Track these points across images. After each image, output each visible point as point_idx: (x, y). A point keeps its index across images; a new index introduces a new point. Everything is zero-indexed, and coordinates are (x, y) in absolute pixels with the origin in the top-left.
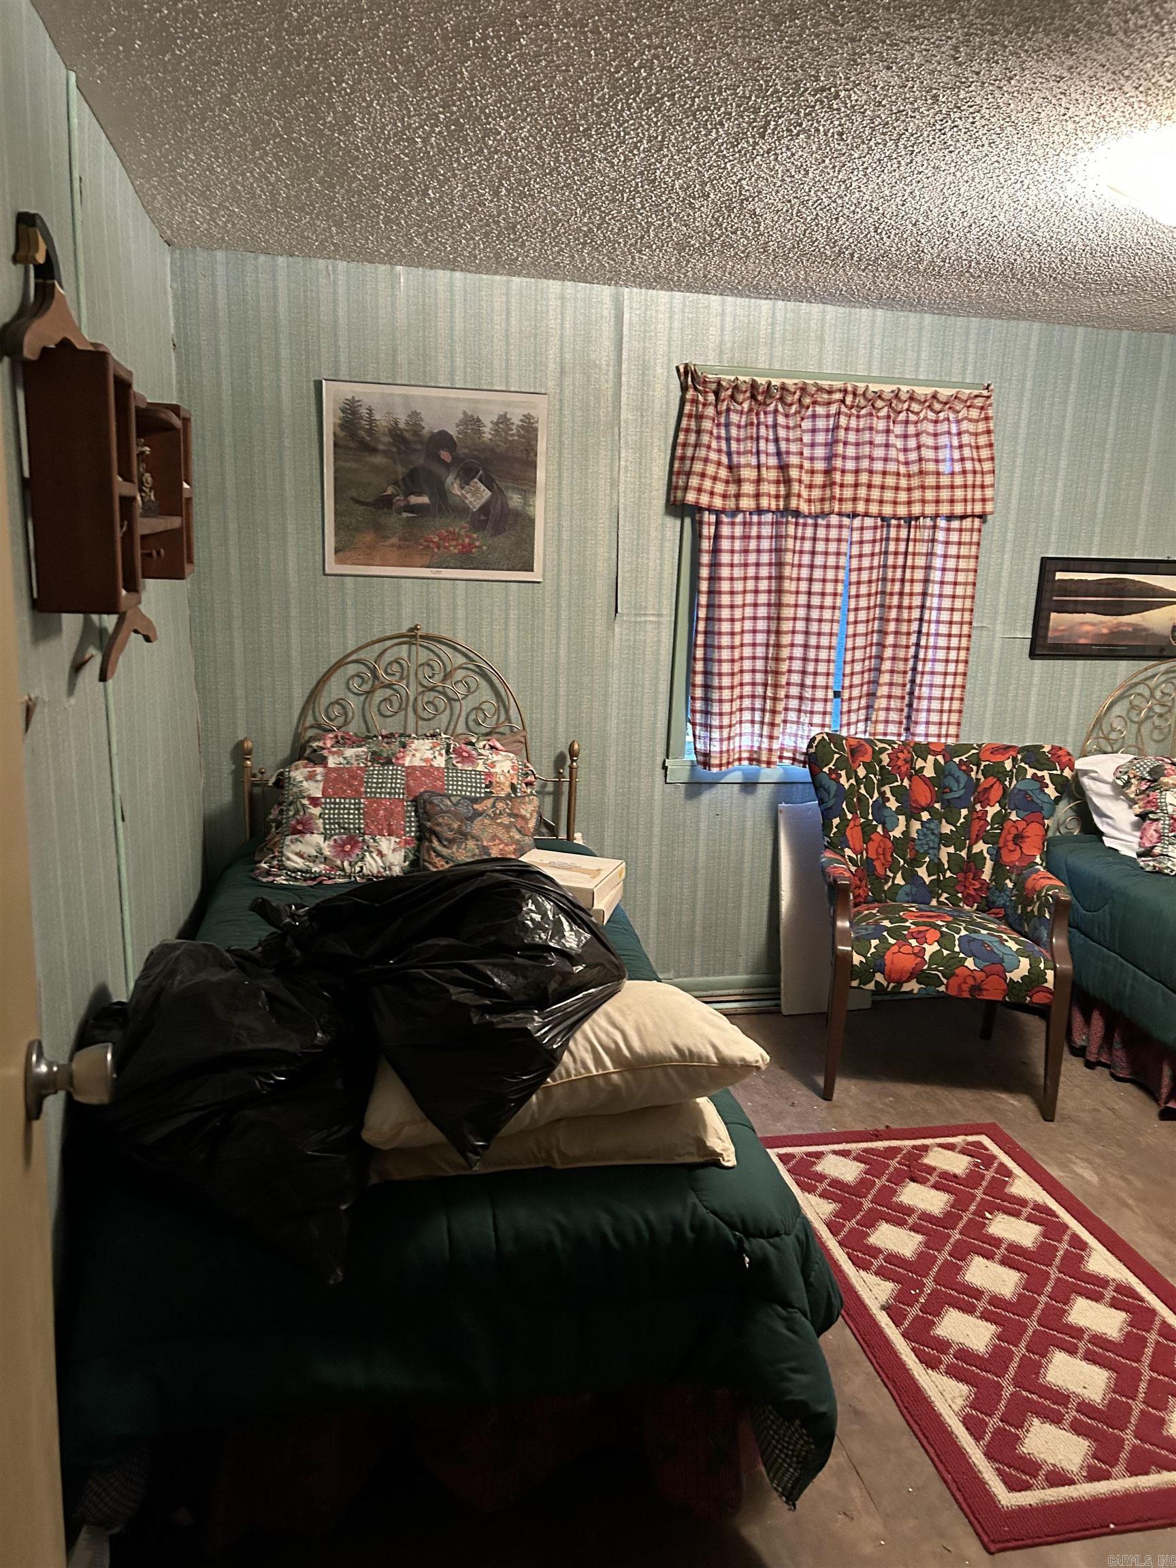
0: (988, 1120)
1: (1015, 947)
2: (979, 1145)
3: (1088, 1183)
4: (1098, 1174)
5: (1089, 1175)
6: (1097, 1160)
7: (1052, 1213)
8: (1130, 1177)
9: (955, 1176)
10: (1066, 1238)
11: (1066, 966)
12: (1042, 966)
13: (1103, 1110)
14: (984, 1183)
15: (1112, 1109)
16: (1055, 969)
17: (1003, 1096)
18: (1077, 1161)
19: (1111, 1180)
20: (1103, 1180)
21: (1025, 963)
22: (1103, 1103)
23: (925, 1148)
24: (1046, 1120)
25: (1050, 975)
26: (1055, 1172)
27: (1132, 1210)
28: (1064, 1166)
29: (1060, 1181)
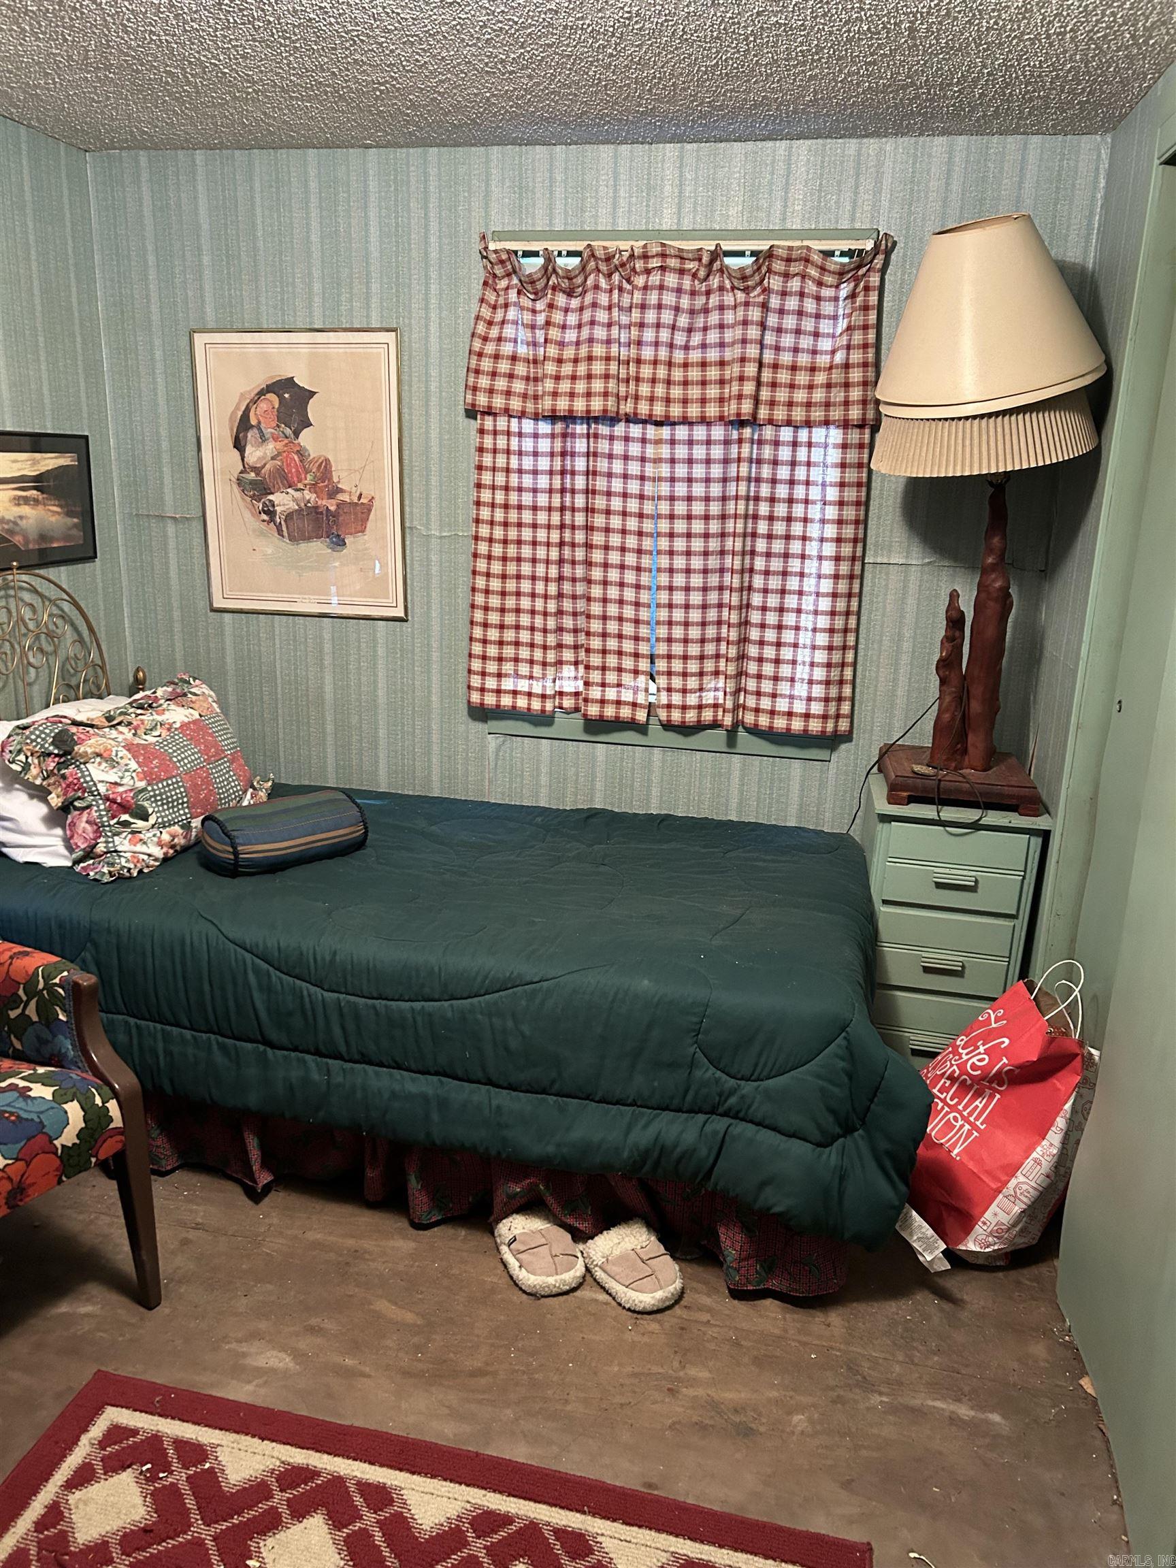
0: (86, 1373)
1: (46, 1092)
2: (116, 1433)
3: (286, 1374)
4: (283, 1349)
5: (274, 1359)
6: (263, 1325)
7: (307, 1474)
8: (314, 1321)
9: (146, 1530)
10: (358, 1500)
11: (124, 1079)
12: (98, 1101)
13: (192, 1235)
14: (190, 1503)
15: (197, 1227)
16: (116, 1095)
17: (63, 1308)
18: (244, 1348)
19: (303, 1344)
20: (297, 1355)
21: (74, 1110)
22: (183, 1224)
23: (55, 1513)
24: (150, 1308)
25: (113, 1107)
26: (241, 1392)
27: (363, 1375)
28: (239, 1371)
29: (259, 1402)
